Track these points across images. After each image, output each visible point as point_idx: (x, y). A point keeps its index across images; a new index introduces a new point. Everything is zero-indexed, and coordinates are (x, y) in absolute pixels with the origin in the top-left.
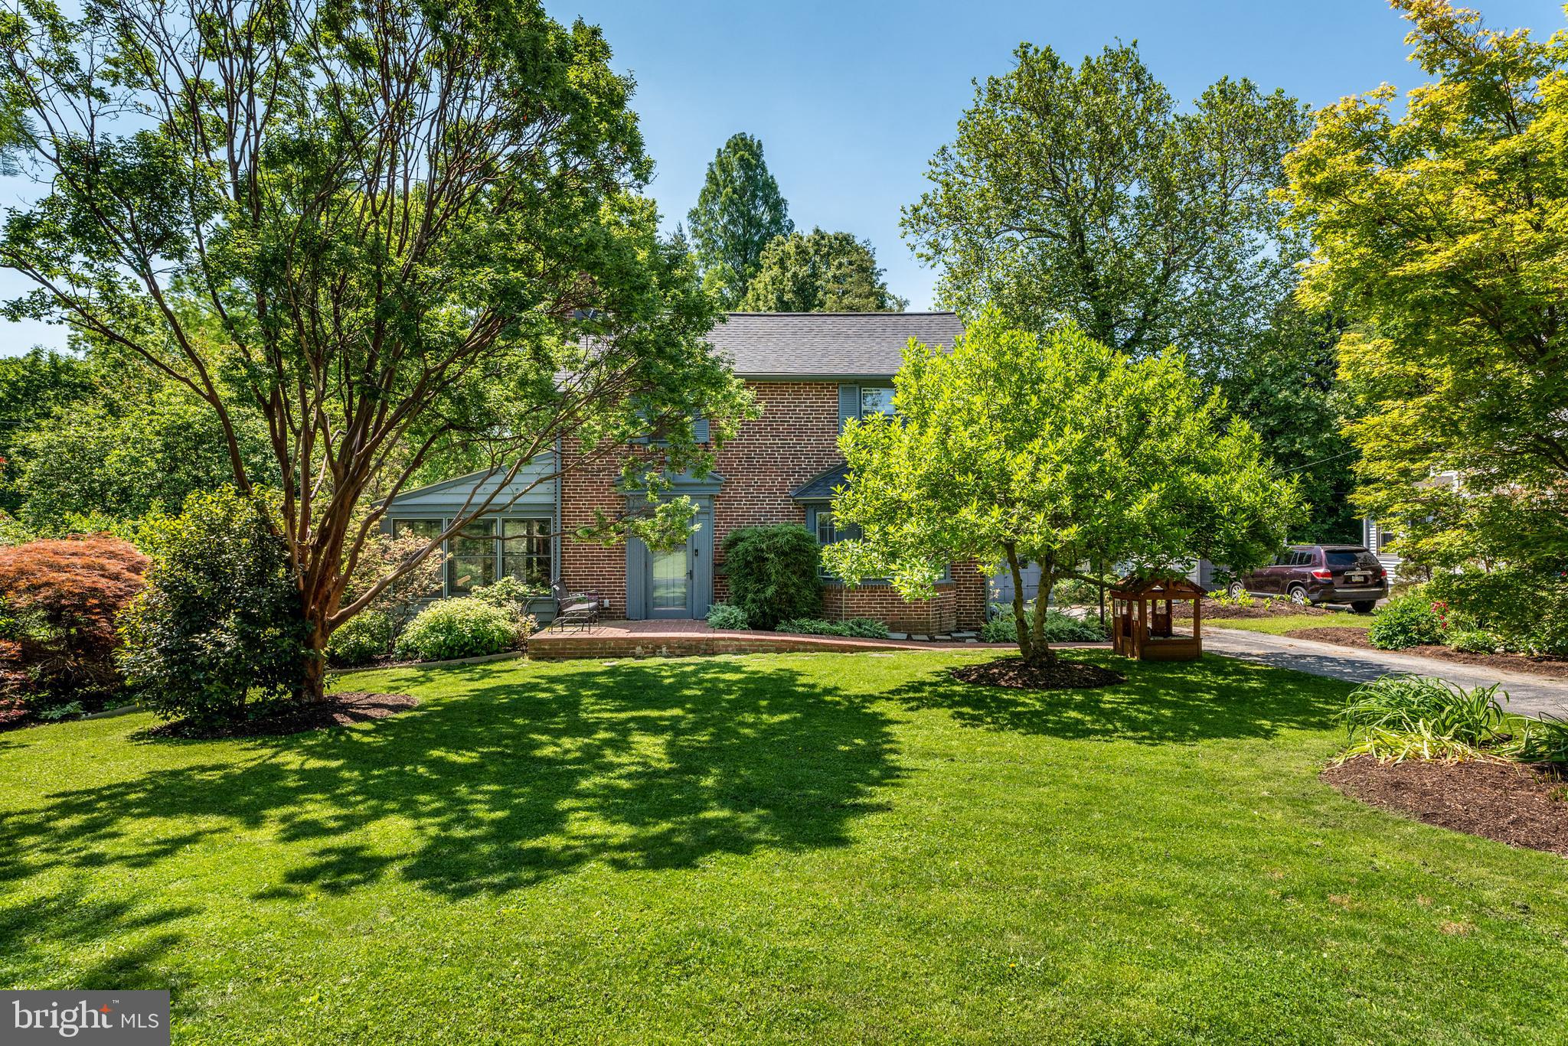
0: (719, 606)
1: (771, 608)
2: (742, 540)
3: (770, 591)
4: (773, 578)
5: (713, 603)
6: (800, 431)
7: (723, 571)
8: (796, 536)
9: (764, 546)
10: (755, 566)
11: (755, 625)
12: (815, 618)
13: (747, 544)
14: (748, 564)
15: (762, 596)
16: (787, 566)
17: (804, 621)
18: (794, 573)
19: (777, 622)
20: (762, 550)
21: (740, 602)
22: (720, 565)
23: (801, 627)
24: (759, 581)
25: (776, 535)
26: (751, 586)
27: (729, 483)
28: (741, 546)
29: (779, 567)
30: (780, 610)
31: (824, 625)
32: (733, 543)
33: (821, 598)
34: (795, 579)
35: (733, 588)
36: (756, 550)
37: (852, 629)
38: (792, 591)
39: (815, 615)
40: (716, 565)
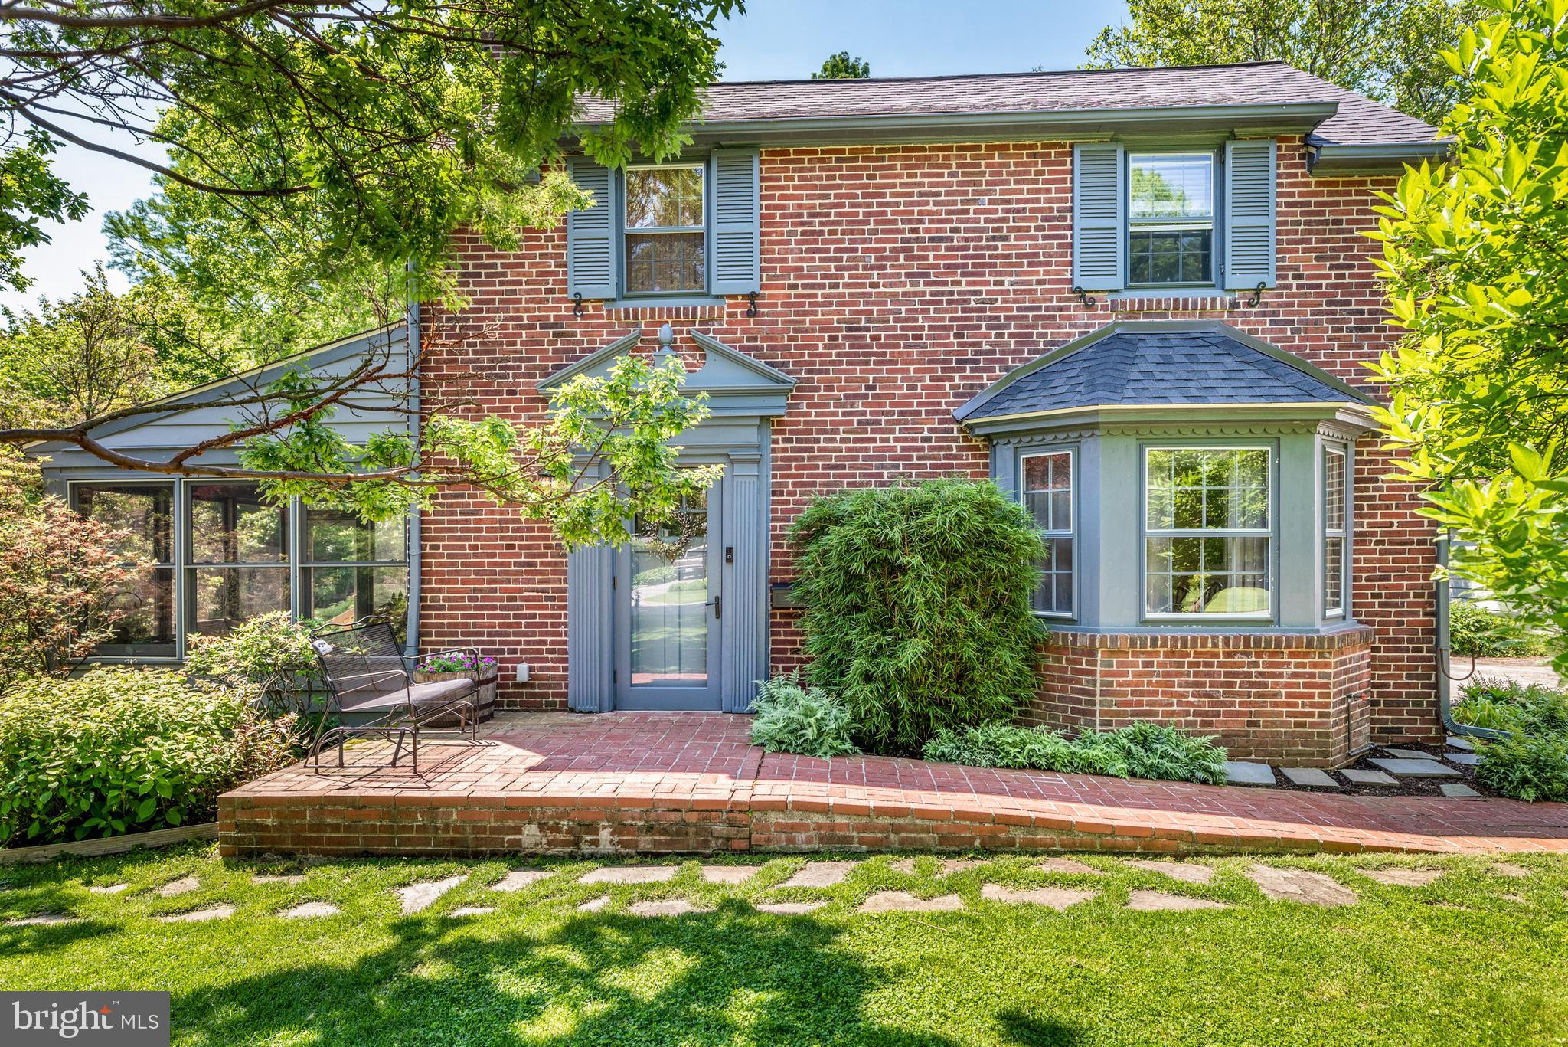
0: (783, 688)
1: (913, 698)
2: (837, 521)
3: (911, 652)
4: (920, 617)
5: (768, 678)
6: (979, 261)
7: (791, 597)
8: (979, 508)
9: (896, 535)
10: (870, 586)
11: (866, 743)
12: (1025, 720)
13: (848, 530)
14: (852, 580)
15: (889, 666)
16: (955, 586)
17: (1003, 733)
18: (972, 604)
19: (929, 734)
20: (890, 546)
21: (832, 678)
22: (784, 585)
23: (994, 748)
24: (881, 624)
25: (927, 506)
26: (862, 638)
27: (804, 389)
28: (834, 537)
29: (935, 590)
30: (934, 701)
31: (1048, 742)
32: (815, 530)
33: (1035, 668)
34: (974, 617)
35: (813, 644)
36: (876, 544)
37: (1129, 754)
38: (969, 651)
39: (1024, 716)
40: (775, 585)
